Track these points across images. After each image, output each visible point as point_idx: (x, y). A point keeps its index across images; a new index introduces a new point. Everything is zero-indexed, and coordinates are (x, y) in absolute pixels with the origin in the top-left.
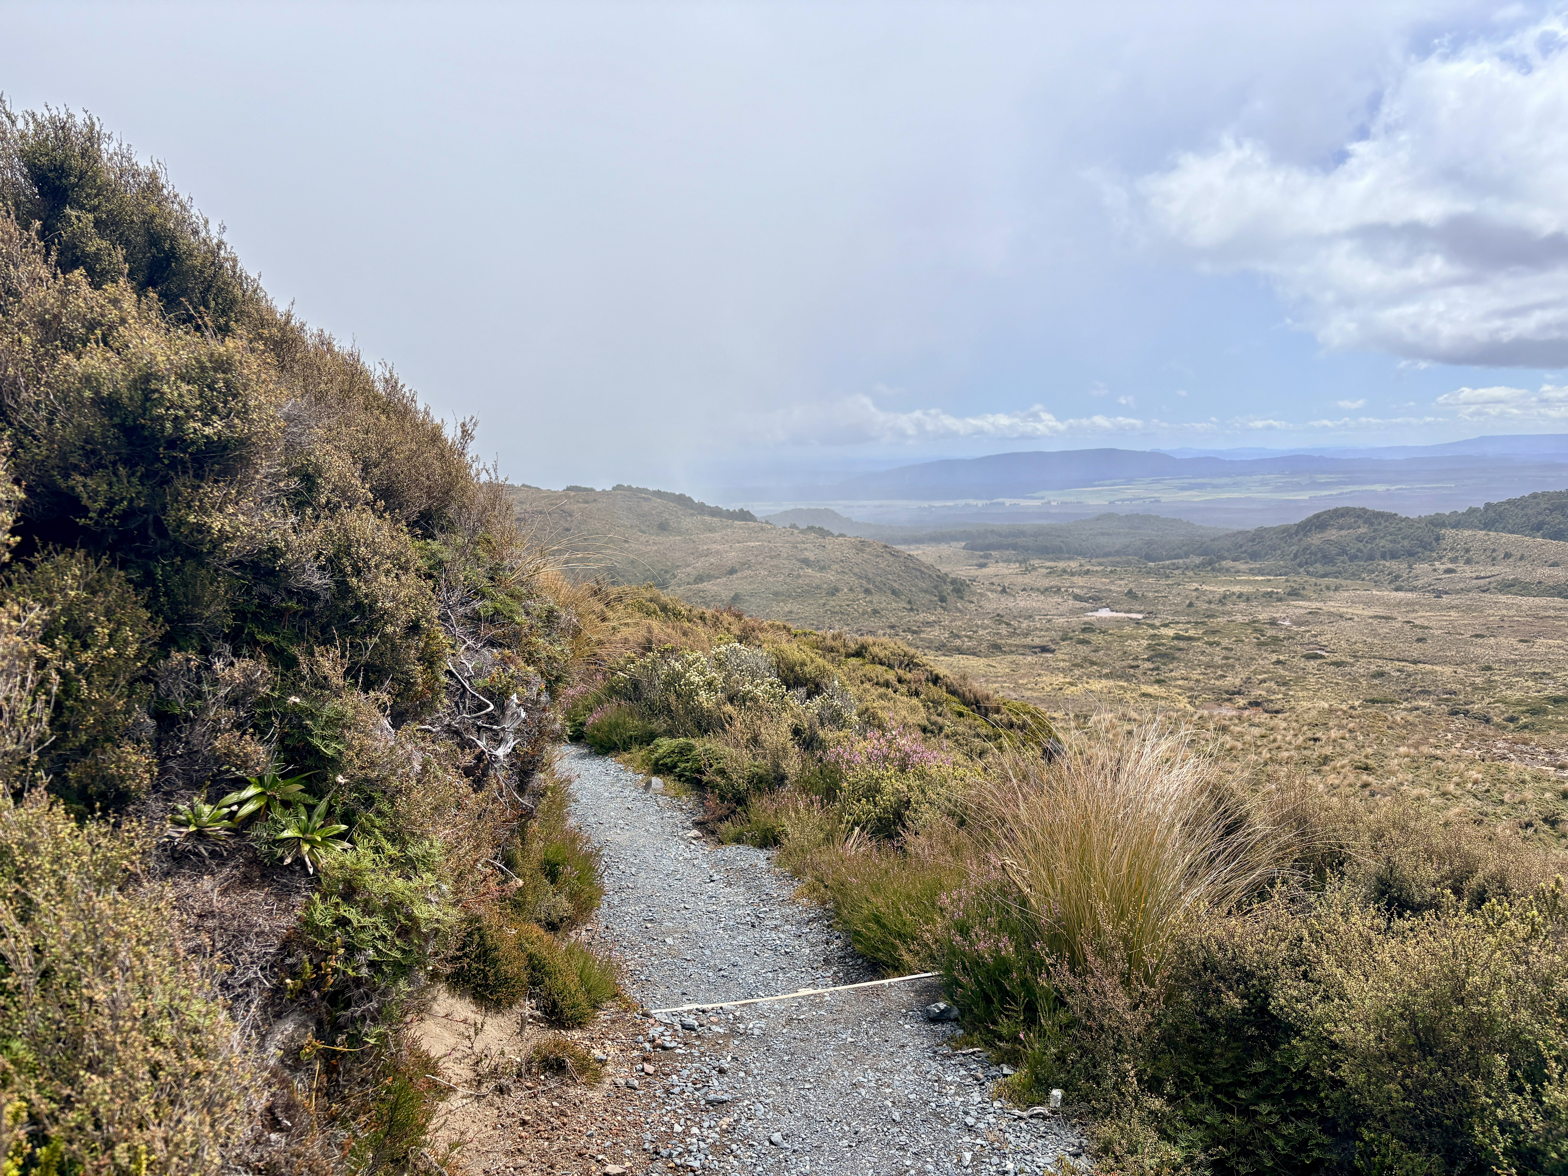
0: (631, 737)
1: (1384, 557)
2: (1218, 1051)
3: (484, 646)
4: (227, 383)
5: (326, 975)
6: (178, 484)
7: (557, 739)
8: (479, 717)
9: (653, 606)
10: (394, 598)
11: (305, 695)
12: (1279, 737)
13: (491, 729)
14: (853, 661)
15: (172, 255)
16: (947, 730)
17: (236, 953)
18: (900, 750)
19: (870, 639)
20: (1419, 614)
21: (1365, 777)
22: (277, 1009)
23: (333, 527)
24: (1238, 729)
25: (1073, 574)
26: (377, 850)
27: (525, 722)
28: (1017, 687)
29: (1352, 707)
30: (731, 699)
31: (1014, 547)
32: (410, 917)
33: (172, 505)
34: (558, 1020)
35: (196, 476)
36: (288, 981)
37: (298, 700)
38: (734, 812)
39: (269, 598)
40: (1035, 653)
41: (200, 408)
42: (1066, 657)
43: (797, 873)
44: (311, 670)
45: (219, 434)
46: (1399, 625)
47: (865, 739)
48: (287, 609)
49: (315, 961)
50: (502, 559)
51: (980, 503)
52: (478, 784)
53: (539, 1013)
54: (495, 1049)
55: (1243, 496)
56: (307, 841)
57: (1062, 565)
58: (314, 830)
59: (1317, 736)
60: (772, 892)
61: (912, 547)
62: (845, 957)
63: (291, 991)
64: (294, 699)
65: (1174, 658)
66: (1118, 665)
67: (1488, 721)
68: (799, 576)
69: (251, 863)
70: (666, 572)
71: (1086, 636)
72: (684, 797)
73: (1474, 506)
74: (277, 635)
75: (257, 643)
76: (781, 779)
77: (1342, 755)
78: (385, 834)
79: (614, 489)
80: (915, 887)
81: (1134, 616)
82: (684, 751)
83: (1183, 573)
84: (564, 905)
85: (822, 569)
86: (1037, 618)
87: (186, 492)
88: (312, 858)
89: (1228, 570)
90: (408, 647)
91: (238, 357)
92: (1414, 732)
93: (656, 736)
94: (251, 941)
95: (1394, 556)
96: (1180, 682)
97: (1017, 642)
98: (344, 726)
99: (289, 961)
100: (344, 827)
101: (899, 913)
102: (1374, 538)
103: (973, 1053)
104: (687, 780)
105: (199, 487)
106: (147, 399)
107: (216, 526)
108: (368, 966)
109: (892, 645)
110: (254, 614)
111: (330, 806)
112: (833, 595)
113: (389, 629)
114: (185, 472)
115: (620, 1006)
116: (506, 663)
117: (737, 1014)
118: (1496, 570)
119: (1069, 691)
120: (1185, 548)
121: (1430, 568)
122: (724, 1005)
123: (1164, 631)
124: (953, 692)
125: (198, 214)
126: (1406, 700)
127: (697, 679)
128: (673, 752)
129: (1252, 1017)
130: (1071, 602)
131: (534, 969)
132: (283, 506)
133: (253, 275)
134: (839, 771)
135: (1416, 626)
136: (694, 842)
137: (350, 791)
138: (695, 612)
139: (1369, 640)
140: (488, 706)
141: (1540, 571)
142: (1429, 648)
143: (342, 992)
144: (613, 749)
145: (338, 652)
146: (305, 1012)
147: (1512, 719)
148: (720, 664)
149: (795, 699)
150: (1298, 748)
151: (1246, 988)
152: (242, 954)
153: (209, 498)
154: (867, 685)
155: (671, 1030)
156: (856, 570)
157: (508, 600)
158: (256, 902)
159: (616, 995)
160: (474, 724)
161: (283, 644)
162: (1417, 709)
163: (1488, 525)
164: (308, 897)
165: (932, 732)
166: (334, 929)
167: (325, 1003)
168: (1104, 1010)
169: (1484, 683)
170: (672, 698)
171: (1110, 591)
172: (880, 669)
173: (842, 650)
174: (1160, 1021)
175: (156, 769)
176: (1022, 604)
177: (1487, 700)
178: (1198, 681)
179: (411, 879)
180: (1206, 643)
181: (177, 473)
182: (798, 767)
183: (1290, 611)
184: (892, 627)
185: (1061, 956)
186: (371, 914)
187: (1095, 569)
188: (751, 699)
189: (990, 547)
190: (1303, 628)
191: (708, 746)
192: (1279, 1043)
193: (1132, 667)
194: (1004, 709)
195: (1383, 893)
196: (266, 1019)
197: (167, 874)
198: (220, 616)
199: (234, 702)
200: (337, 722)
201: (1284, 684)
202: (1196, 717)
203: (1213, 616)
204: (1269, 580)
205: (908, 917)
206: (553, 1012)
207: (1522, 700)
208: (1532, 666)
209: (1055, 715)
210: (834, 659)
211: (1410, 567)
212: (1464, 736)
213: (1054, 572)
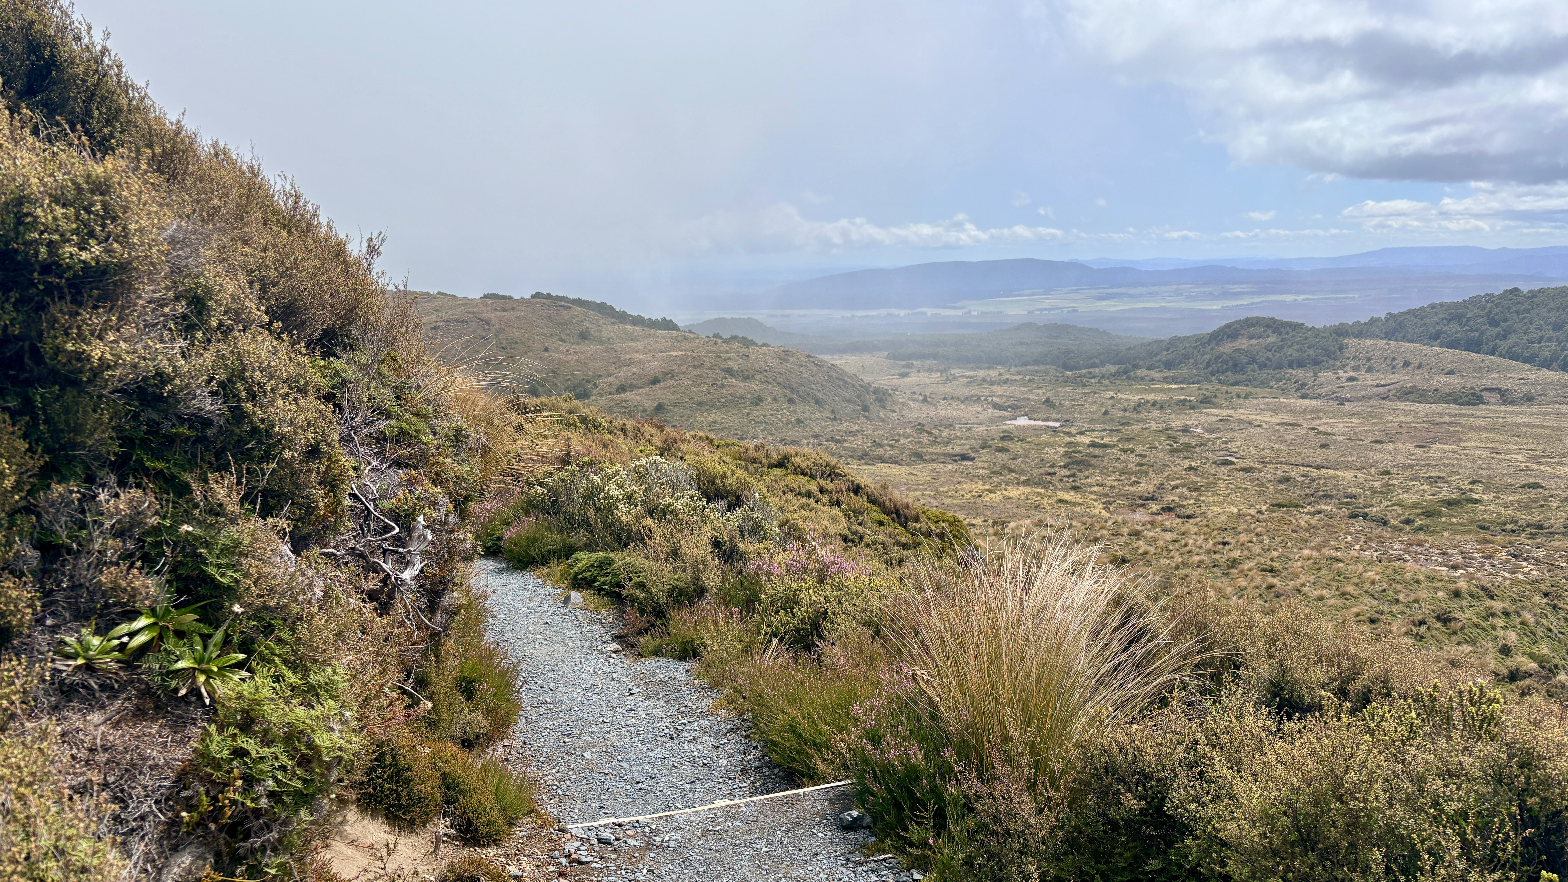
0: (549, 551)
1: (1291, 366)
2: (1118, 850)
3: (390, 467)
4: (105, 206)
5: (224, 806)
6: (54, 310)
7: (468, 558)
8: (385, 539)
9: (573, 418)
10: (292, 423)
11: (200, 523)
12: (1191, 541)
13: (397, 552)
14: (776, 472)
15: (52, 63)
16: (867, 539)
17: (129, 787)
18: (818, 561)
19: (792, 449)
20: (1324, 421)
21: (1271, 580)
22: (173, 842)
23: (225, 349)
24: (1152, 534)
25: (992, 383)
26: (277, 679)
27: (432, 543)
28: (937, 494)
29: (1260, 512)
30: (651, 513)
31: (935, 356)
32: (310, 745)
33: (49, 332)
34: (473, 838)
35: (74, 301)
36: (184, 814)
37: (190, 529)
38: (653, 625)
39: (158, 424)
40: (956, 461)
41: (75, 232)
42: (986, 465)
43: (716, 685)
44: (206, 498)
45: (97, 259)
46: (1305, 431)
47: (785, 551)
48: (178, 435)
49: (212, 793)
50: (408, 378)
51: (902, 313)
52: (383, 609)
53: (453, 831)
54: (408, 869)
55: (1157, 305)
56: (203, 671)
57: (981, 373)
58: (210, 660)
59: (1226, 540)
60: (690, 704)
61: (836, 357)
62: (762, 767)
63: (188, 824)
64: (186, 528)
65: (1090, 465)
66: (1035, 472)
67: (1385, 523)
68: (723, 386)
69: (144, 695)
70: (588, 381)
71: (1006, 444)
72: (604, 611)
73: (1376, 316)
74: (168, 461)
75: (146, 471)
76: (701, 592)
77: (1249, 558)
78: (286, 662)
79: (533, 297)
80: (830, 697)
81: (1051, 424)
82: (604, 565)
83: (1099, 382)
84: (480, 722)
85: (746, 378)
86: (957, 426)
87: (64, 319)
88: (209, 688)
89: (1142, 379)
90: (309, 471)
91: (117, 178)
92: (1316, 535)
93: (576, 550)
94: (145, 775)
95: (1301, 365)
96: (1095, 489)
97: (938, 451)
98: (241, 554)
99: (185, 794)
100: (242, 656)
101: (814, 722)
102: (1282, 347)
103: (884, 860)
104: (607, 594)
105: (78, 314)
106: (19, 222)
107: (96, 354)
108: (268, 796)
109: (814, 455)
110: (143, 440)
111: (227, 635)
112: (757, 404)
113: (287, 454)
114: (62, 298)
115: (536, 822)
116: (412, 485)
117: (654, 827)
118: (1395, 378)
119: (988, 498)
120: (1102, 357)
121: (1334, 377)
122: (640, 818)
123: (1080, 439)
124: (873, 501)
125: (81, 19)
126: (1309, 504)
127: (616, 493)
128: (592, 566)
129: (1149, 818)
130: (990, 411)
131: (448, 788)
132: (170, 329)
133: (141, 83)
134: (758, 583)
135: (1320, 433)
136: (614, 655)
137: (249, 619)
138: (615, 424)
139: (1276, 446)
140: (393, 529)
141: (1437, 378)
142: (1331, 454)
143: (241, 823)
144: (531, 563)
145: (234, 479)
146: (201, 844)
147: (1408, 522)
148: (640, 477)
149: (715, 512)
150: (1208, 552)
151: (1145, 789)
152: (135, 788)
153: (88, 325)
154: (789, 496)
155: (587, 845)
156: (780, 380)
157: (415, 420)
158: (150, 734)
159: (532, 811)
160: (380, 546)
161: (175, 471)
162: (1319, 512)
163: (1389, 335)
164: (204, 728)
165: (853, 541)
166: (232, 760)
167: (223, 835)
168: (1011, 816)
169: (1382, 486)
170: (591, 513)
171: (1028, 399)
172: (802, 479)
173: (764, 461)
174: (1064, 824)
175: (38, 604)
176: (943, 413)
177: (1385, 503)
178: (1112, 487)
179: (313, 707)
180: (1121, 450)
181: (53, 300)
182: (718, 580)
183: (1203, 418)
184: (816, 437)
185: (969, 764)
186: (269, 743)
187: (1014, 378)
188: (671, 512)
189: (911, 356)
190: (1214, 435)
191: (628, 559)
192: (1173, 843)
193: (1049, 474)
194: (923, 518)
195: (1275, 695)
196: (162, 853)
197: (55, 708)
198: (106, 444)
199: (120, 533)
200: (233, 550)
201: (1196, 490)
202: (1110, 523)
203: (1128, 424)
204: (1183, 389)
205: (823, 727)
206: (467, 830)
207: (1418, 504)
208: (1428, 471)
209: (974, 522)
210: (756, 470)
211: (1315, 375)
212: (1363, 538)
213: (974, 381)
